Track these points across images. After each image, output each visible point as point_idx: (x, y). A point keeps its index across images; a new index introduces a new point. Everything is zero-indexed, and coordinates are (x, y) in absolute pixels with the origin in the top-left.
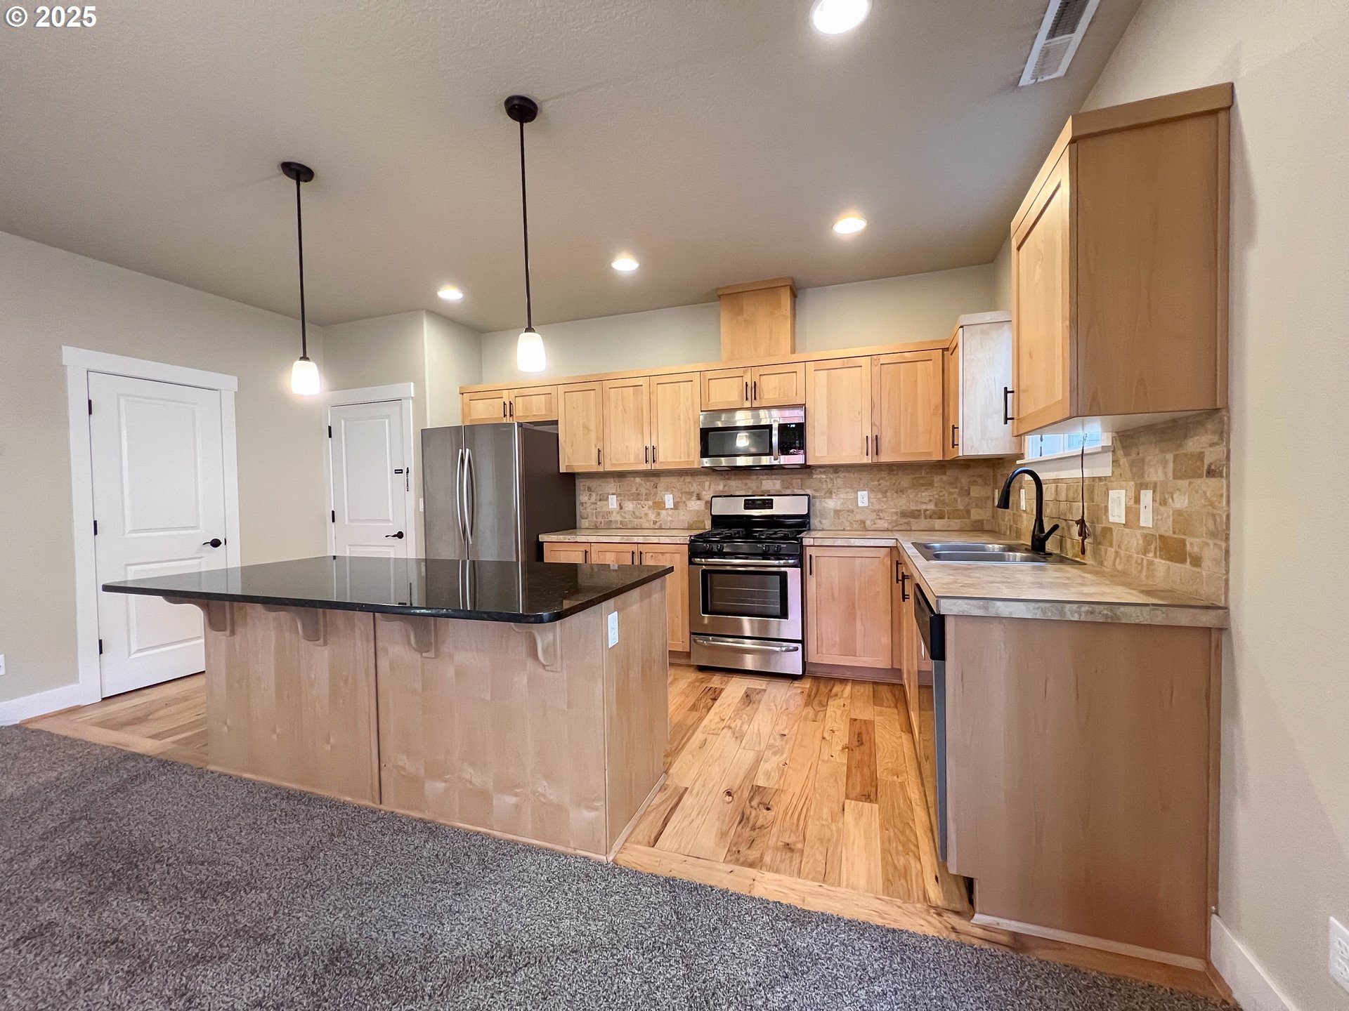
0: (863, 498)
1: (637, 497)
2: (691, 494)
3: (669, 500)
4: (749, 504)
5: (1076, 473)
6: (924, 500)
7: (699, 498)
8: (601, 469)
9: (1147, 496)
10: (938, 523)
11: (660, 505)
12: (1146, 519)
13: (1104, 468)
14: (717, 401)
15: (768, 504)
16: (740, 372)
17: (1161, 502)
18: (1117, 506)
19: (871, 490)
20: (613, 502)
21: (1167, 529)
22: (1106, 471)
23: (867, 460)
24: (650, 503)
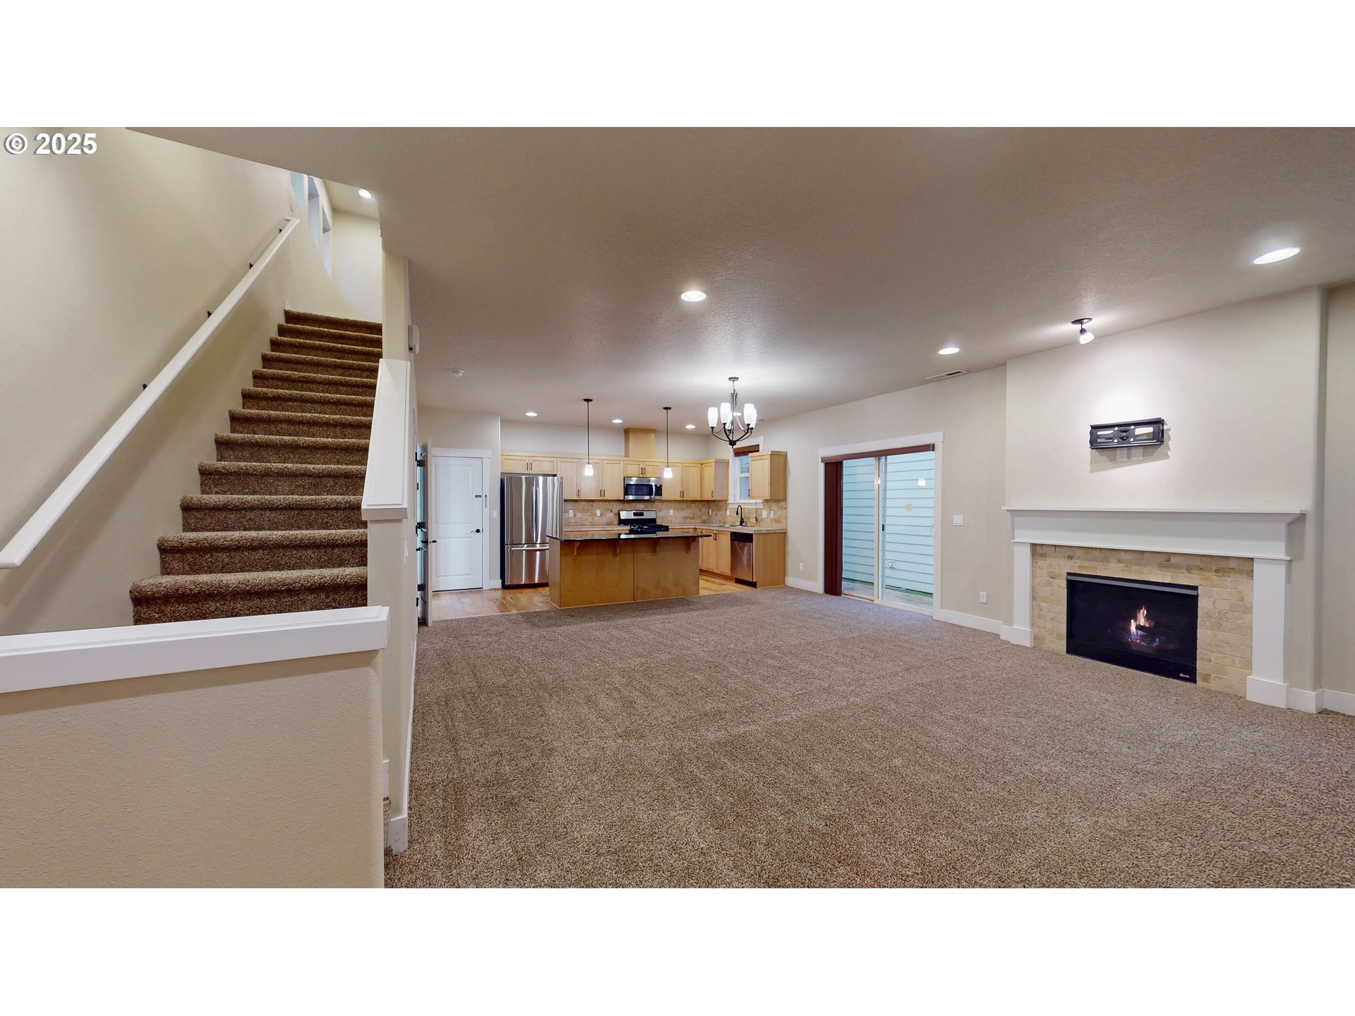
0: (671, 512)
1: (583, 510)
2: (608, 510)
3: (598, 513)
4: (635, 514)
5: (755, 507)
6: (689, 512)
7: (611, 511)
8: (579, 498)
9: (772, 512)
10: (693, 521)
11: (594, 515)
12: (772, 516)
13: (761, 506)
14: (629, 473)
15: (642, 514)
16: (639, 463)
17: (775, 513)
18: (765, 514)
19: (674, 509)
20: (571, 513)
21: (776, 518)
22: (762, 507)
23: (680, 499)
24: (589, 514)
